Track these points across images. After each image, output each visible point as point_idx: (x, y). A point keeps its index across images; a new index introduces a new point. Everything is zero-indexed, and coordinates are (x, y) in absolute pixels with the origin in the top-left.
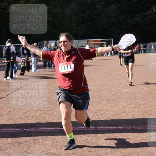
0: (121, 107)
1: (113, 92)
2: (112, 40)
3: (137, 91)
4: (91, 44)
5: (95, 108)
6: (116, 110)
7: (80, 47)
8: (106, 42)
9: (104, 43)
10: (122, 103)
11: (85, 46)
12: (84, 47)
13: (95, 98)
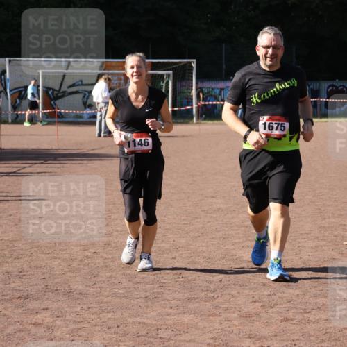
0: (236, 315)
1: (204, 258)
2: (194, 65)
3: (294, 257)
4: (115, 78)
5: (138, 319)
6: (217, 325)
7: (73, 85)
8: (171, 72)
9: (163, 75)
10: (239, 302)
11: (93, 85)
12: (88, 88)
13: (137, 279)
